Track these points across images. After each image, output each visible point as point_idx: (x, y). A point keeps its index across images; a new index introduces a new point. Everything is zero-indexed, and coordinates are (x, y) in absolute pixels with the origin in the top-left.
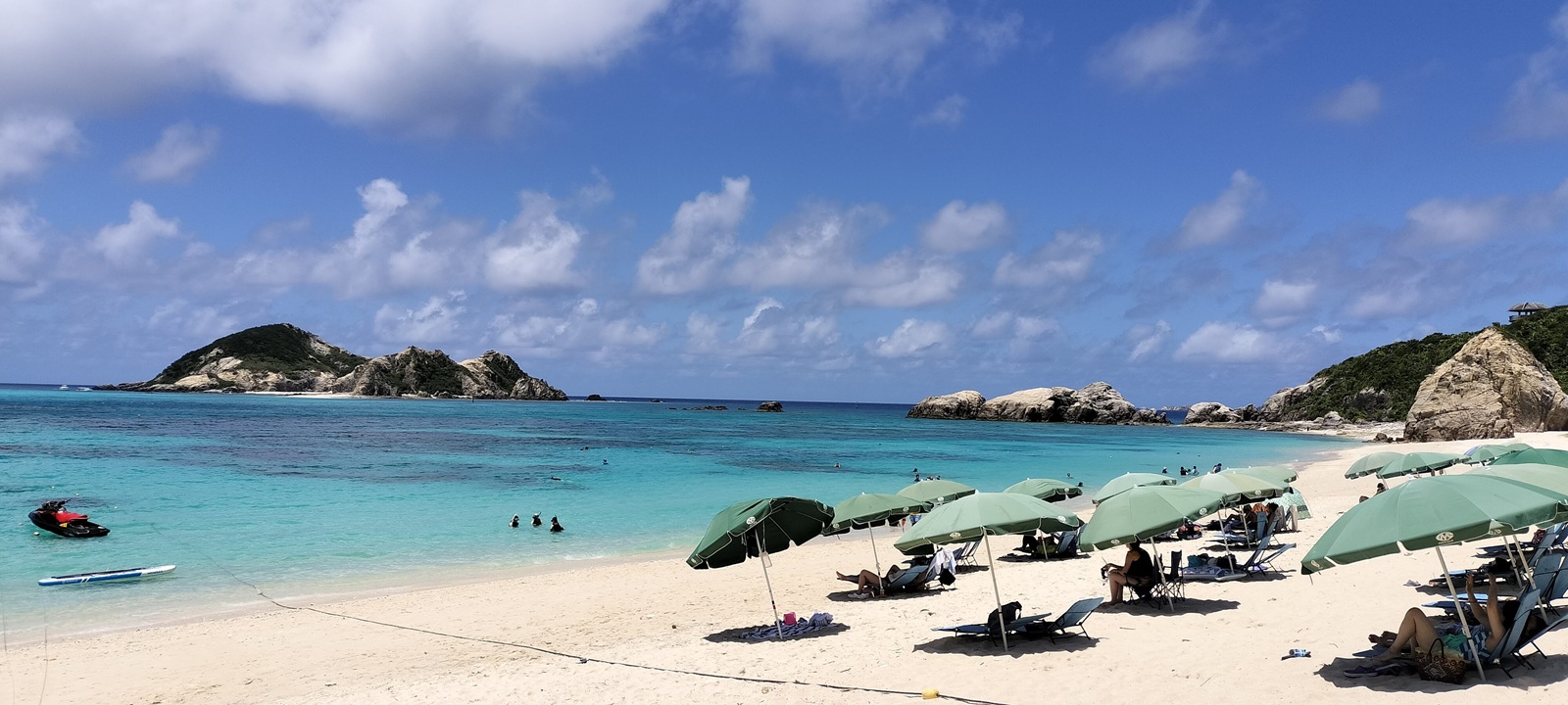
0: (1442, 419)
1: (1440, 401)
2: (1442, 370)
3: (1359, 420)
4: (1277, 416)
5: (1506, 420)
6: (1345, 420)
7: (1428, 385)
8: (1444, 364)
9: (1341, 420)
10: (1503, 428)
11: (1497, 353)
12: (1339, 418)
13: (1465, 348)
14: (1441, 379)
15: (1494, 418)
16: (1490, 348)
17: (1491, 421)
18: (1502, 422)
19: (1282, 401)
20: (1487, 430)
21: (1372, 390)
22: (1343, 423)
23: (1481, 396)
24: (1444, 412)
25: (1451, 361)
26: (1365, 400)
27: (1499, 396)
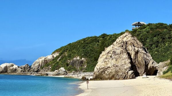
0: (108, 71)
1: (108, 63)
2: (108, 49)
3: (73, 71)
4: (38, 70)
5: (133, 71)
6: (67, 71)
7: (103, 56)
8: (109, 47)
9: (65, 71)
10: (131, 74)
11: (129, 42)
12: (65, 70)
13: (118, 40)
14: (108, 53)
15: (128, 70)
16: (126, 40)
17: (127, 71)
18: (131, 72)
19: (41, 62)
20: (125, 75)
21: (78, 58)
22: (66, 72)
23: (123, 61)
24: (109, 67)
25: (112, 46)
26: (76, 62)
27: (130, 61)
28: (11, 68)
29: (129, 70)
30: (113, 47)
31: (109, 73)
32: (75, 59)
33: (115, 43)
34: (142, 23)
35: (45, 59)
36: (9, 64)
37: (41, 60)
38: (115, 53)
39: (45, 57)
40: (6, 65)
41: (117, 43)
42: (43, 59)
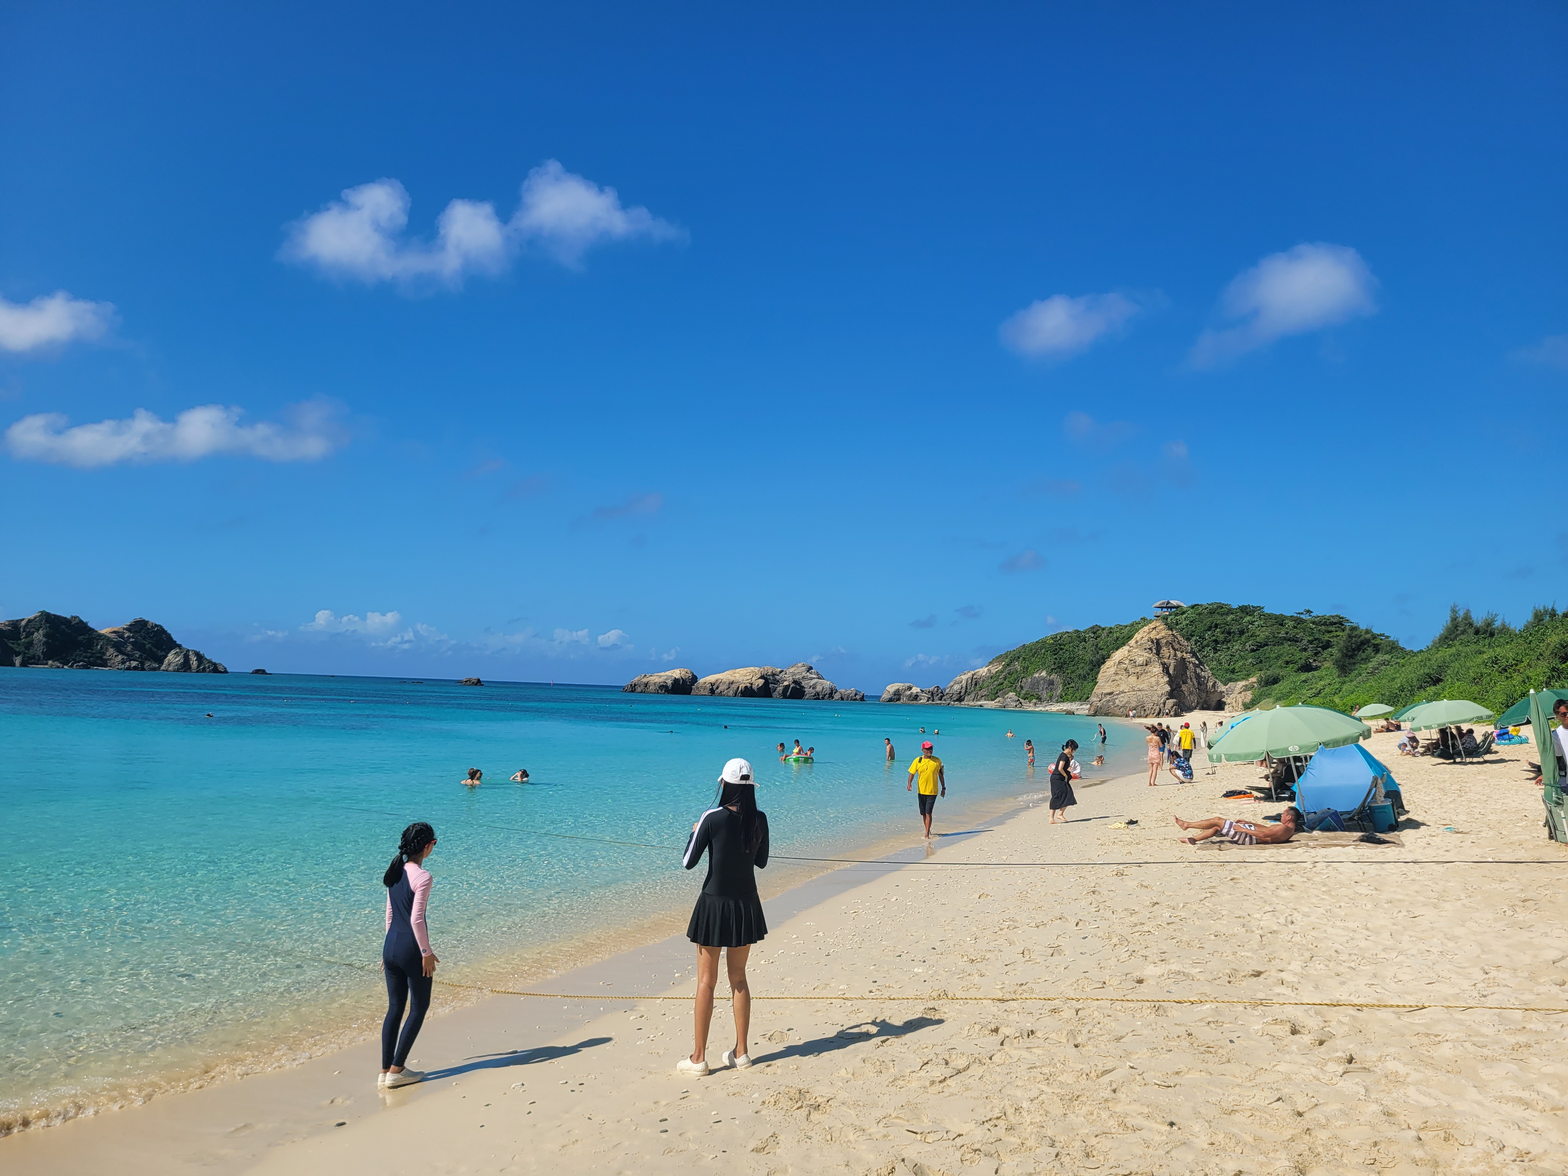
0: (1121, 699)
1: (1119, 682)
2: (1118, 655)
3: (1034, 701)
4: (961, 697)
5: (1175, 700)
6: (1021, 700)
7: (1108, 668)
8: (1120, 650)
9: (1019, 700)
10: (1172, 707)
11: (1164, 641)
12: (1016, 698)
13: (1137, 636)
14: (1119, 663)
15: (1164, 698)
16: (1158, 637)
17: (1162, 701)
18: (1171, 702)
19: (964, 683)
20: (1160, 710)
21: (1044, 674)
22: (1021, 703)
23: (1153, 679)
24: (1123, 692)
25: (1126, 648)
26: (1038, 682)
27: (1168, 679)
28: (909, 693)
29: (1168, 699)
30: (1129, 651)
31: (1123, 703)
32: (1037, 675)
33: (1132, 642)
34: (1174, 603)
35: (973, 675)
36: (902, 684)
37: (964, 677)
38: (1135, 662)
39: (973, 672)
40: (897, 688)
41: (1137, 642)
42: (970, 675)
